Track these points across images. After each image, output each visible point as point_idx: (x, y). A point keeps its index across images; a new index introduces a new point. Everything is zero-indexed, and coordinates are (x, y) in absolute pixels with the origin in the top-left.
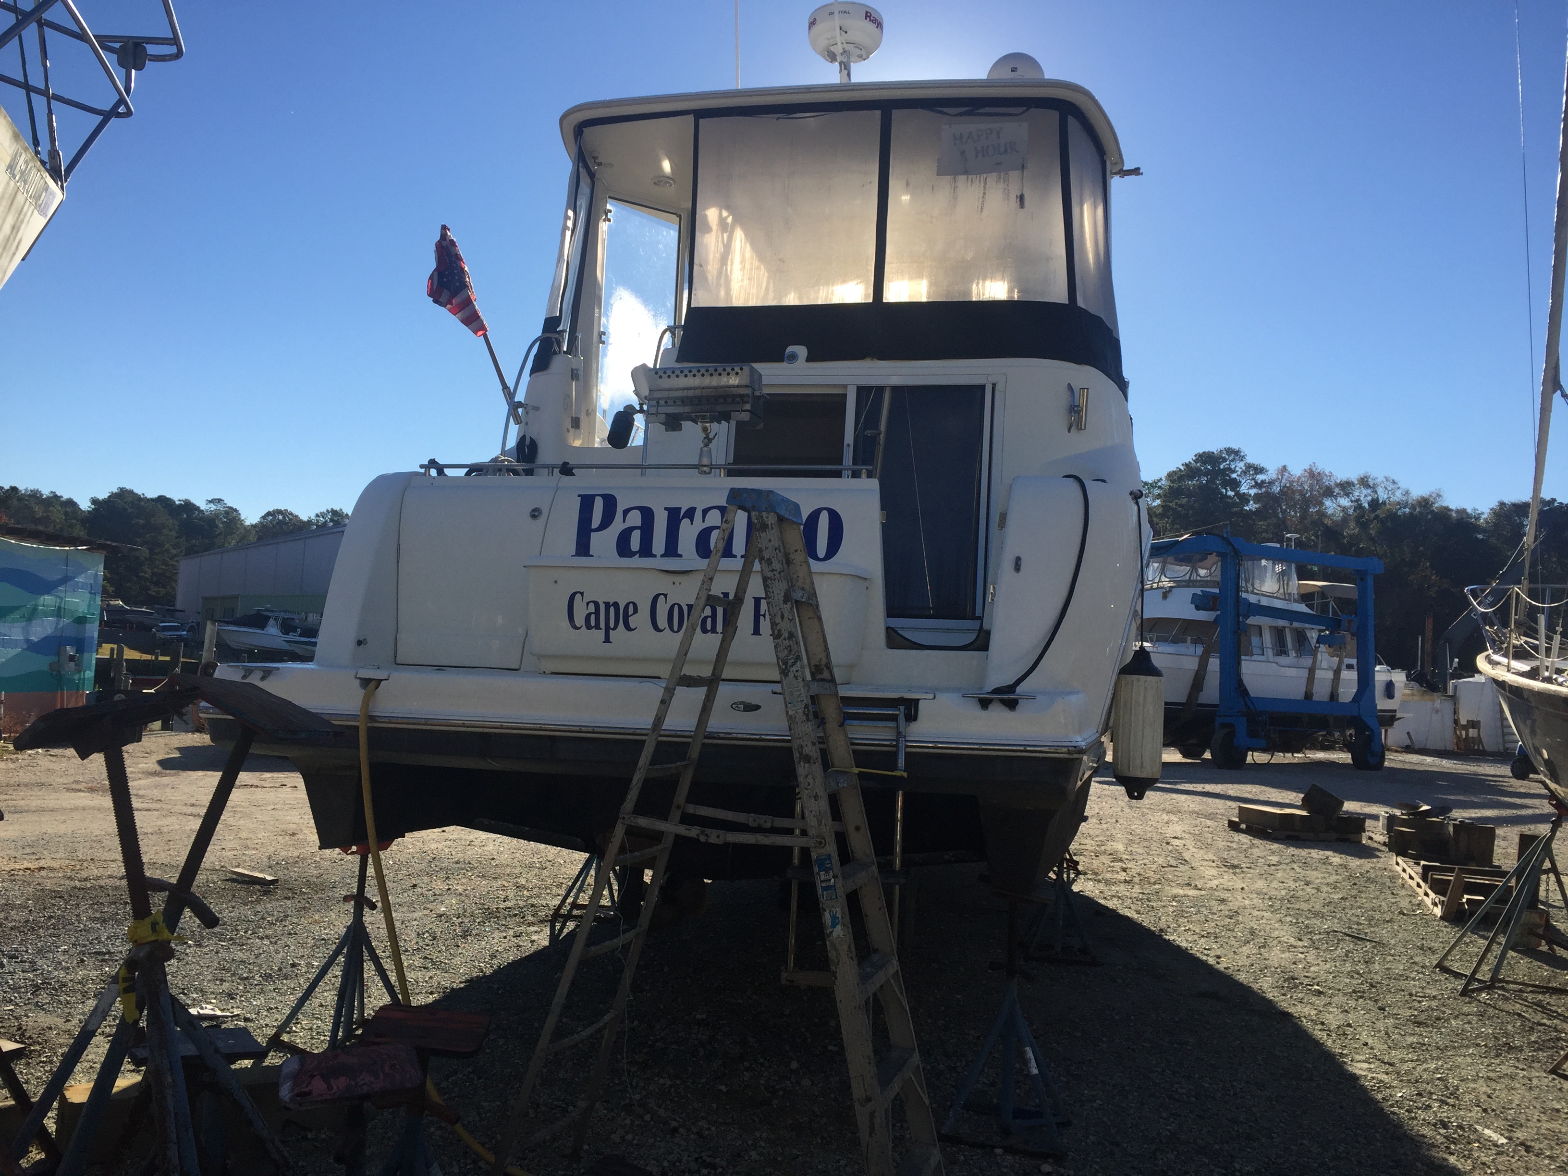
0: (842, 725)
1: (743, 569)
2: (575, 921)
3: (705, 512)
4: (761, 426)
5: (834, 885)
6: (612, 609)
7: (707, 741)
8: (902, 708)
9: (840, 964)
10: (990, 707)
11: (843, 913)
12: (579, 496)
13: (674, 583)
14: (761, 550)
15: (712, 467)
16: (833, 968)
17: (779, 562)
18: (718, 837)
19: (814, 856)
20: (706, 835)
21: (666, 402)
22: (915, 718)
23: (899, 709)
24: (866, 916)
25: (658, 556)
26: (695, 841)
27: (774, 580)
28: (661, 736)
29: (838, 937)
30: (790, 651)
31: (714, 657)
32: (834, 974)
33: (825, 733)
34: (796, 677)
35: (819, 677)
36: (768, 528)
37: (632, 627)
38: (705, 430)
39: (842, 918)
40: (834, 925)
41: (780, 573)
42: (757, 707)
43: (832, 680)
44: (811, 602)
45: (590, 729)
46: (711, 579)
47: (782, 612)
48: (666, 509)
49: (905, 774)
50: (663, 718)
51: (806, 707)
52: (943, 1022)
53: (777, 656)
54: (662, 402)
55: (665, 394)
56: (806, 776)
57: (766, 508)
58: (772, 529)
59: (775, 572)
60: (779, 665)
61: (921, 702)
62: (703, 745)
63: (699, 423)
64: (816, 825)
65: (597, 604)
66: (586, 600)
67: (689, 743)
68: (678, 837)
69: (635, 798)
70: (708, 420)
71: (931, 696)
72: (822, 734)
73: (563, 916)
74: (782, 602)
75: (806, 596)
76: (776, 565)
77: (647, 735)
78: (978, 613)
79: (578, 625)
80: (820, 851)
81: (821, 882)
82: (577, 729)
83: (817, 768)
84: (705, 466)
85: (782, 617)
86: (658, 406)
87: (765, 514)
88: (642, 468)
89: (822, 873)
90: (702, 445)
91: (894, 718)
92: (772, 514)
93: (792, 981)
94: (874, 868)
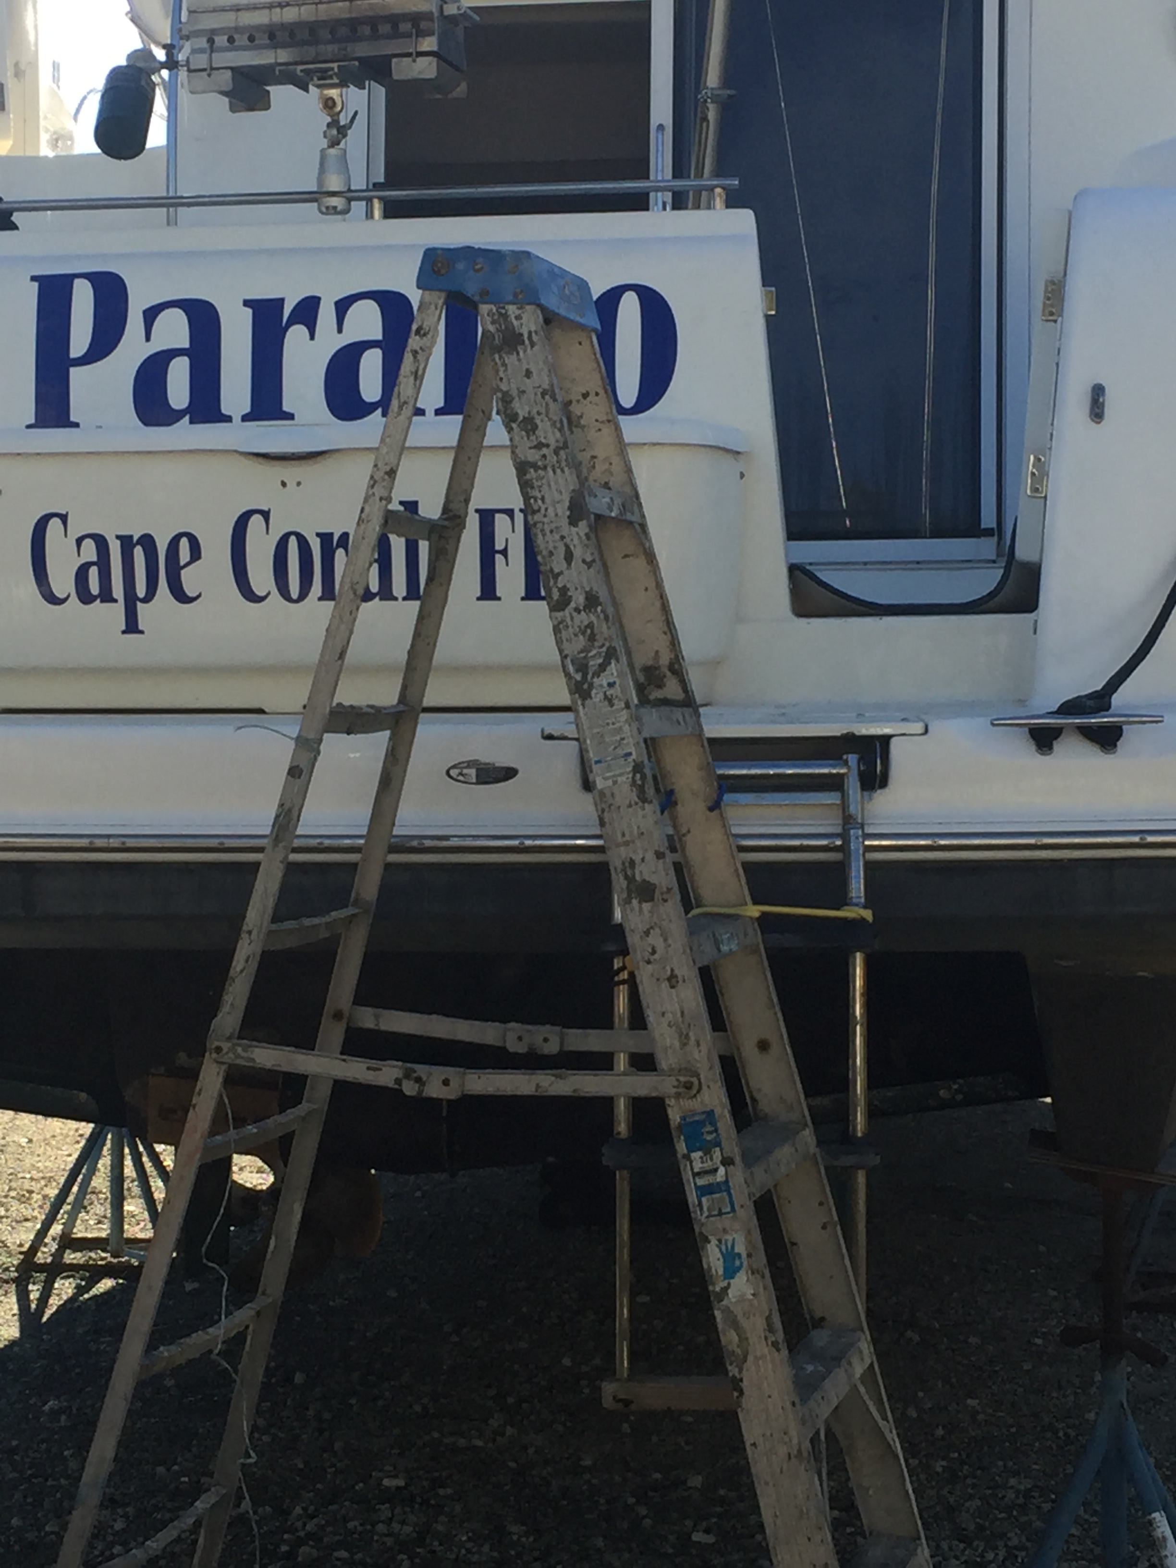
0: (715, 806)
1: (460, 447)
2: (73, 1276)
3: (343, 306)
4: (462, 89)
5: (726, 1182)
6: (139, 553)
7: (393, 858)
8: (852, 759)
9: (750, 1358)
10: (1056, 745)
11: (749, 1242)
12: (34, 278)
13: (284, 484)
14: (506, 400)
15: (350, 197)
16: (733, 1370)
17: (554, 424)
18: (446, 1083)
19: (675, 1116)
20: (418, 1080)
21: (231, 40)
22: (884, 782)
23: (846, 763)
24: (793, 1244)
25: (237, 419)
26: (394, 1094)
27: (545, 468)
28: (295, 850)
29: (742, 1299)
30: (592, 638)
31: (400, 655)
32: (736, 1384)
33: (675, 826)
34: (609, 700)
35: (656, 694)
36: (523, 343)
37: (191, 593)
38: (329, 104)
39: (749, 1255)
40: (730, 1272)
41: (556, 452)
42: (509, 773)
43: (689, 702)
44: (629, 517)
45: (114, 843)
46: (392, 473)
47: (567, 546)
48: (247, 303)
49: (868, 914)
50: (296, 809)
51: (638, 768)
52: (944, 1463)
53: (561, 651)
54: (221, 40)
55: (228, 20)
56: (647, 933)
57: (515, 295)
58: (533, 345)
59: (545, 451)
60: (567, 675)
61: (894, 741)
62: (388, 866)
63: (311, 87)
64: (677, 1044)
65: (101, 542)
66: (75, 531)
67: (354, 866)
68: (340, 1087)
69: (241, 1003)
70: (336, 81)
71: (918, 728)
72: (670, 831)
73: (41, 1268)
74: (565, 522)
75: (618, 501)
76: (548, 433)
77: (260, 850)
78: (988, 519)
79: (60, 595)
80: (689, 1104)
81: (695, 1175)
82: (84, 842)
83: (672, 909)
84: (334, 194)
85: (569, 557)
86: (212, 51)
87: (512, 309)
88: (168, 206)
89: (696, 1155)
90: (324, 143)
91: (835, 784)
92: (528, 307)
93: (627, 1403)
94: (808, 1135)
